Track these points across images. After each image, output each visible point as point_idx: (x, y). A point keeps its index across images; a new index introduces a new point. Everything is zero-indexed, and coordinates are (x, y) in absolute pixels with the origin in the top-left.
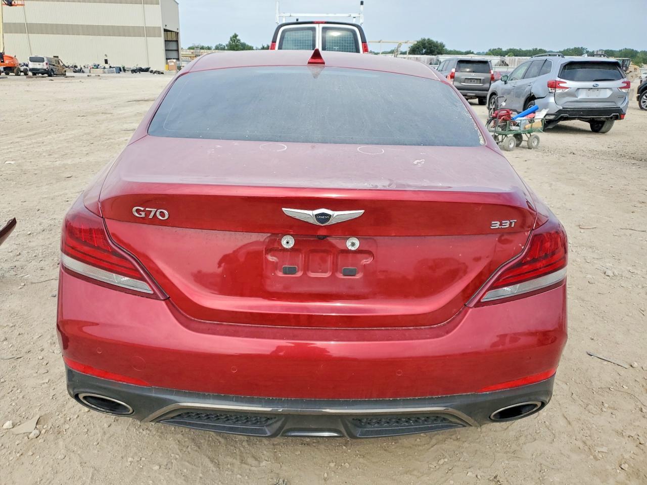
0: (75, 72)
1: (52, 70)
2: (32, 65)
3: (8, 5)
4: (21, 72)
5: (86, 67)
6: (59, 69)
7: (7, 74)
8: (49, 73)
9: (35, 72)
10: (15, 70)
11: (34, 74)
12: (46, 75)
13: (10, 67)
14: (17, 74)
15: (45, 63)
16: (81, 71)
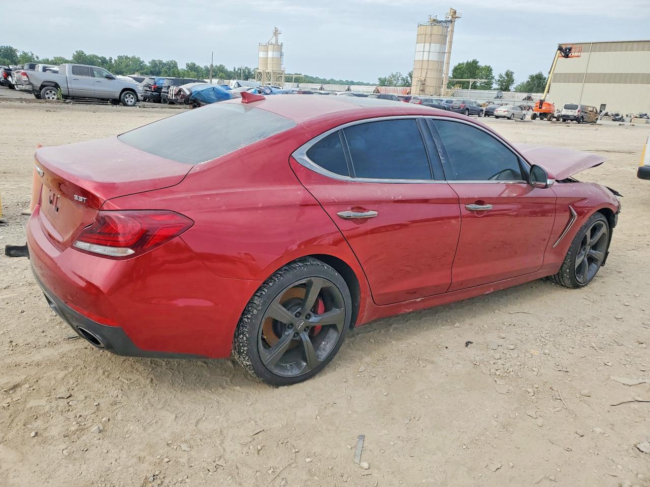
0: (614, 120)
1: (582, 117)
2: (565, 112)
3: (564, 57)
4: (555, 117)
5: (629, 116)
6: (589, 117)
7: (542, 119)
8: (579, 120)
9: (565, 119)
10: (549, 116)
11: (564, 120)
12: (575, 122)
13: (546, 113)
14: (549, 120)
15: (577, 110)
16: (621, 119)
